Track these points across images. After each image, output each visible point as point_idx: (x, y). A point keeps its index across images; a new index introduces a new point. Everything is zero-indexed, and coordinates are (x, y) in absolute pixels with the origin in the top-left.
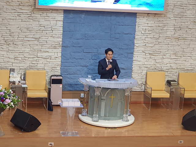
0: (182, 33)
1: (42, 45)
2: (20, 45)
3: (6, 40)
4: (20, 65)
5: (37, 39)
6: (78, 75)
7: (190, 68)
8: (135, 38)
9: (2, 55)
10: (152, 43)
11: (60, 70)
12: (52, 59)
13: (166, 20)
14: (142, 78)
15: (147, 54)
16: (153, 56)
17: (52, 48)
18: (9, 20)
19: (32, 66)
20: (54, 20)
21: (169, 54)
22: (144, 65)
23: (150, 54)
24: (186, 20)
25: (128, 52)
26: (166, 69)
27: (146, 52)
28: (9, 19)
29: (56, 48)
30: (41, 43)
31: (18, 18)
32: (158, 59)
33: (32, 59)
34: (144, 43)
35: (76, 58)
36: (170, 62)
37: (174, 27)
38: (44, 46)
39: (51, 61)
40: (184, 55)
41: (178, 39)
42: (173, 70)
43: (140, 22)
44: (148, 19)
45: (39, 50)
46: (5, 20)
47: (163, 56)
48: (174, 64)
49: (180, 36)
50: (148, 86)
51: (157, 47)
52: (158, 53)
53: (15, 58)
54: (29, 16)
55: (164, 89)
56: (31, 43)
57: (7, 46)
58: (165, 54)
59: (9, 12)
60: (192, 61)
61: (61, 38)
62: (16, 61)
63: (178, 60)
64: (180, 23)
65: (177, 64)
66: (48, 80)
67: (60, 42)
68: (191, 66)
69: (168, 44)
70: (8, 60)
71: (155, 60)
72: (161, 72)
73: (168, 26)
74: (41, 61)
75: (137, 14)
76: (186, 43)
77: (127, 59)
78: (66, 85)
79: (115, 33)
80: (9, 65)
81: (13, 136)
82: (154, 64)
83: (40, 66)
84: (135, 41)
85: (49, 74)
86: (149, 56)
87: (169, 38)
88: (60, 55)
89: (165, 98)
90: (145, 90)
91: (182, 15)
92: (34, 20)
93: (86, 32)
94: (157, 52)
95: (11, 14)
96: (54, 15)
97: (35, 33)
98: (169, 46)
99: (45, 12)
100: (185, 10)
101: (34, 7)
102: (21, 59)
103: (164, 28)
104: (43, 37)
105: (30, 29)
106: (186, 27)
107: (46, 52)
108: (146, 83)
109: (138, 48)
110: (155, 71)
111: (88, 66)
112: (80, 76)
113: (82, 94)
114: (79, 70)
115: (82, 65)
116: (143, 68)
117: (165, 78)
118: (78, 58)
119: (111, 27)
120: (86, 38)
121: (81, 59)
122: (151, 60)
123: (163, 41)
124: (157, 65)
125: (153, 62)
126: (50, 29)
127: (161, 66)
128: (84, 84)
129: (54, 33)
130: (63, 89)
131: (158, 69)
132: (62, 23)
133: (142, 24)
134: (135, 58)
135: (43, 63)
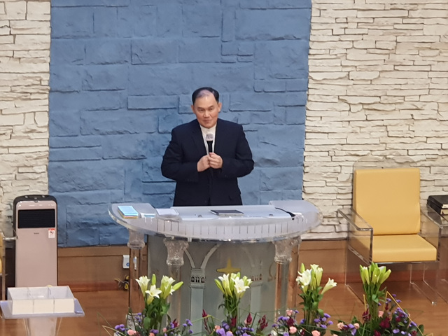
6: (109, 191)
8: (311, 52)
10: (372, 68)
11: (45, 175)
12: (15, 137)
14: (340, 191)
15: (354, 109)
16: (377, 114)
17: (15, 99)
21: (435, 106)
22: (345, 147)
23: (365, 107)
25: (288, 103)
26: (424, 158)
27: (350, 100)
29: (29, 96)
32: (396, 122)
34: (344, 70)
35: (103, 129)
36: (440, 134)
39: (13, 142)
42: (447, 159)
47: (412, 112)
50: (359, 223)
51: (390, 80)
52: (395, 104)
55: (417, 229)
58: (419, 105)
61: (45, 62)
66: (4, 214)
67: (42, 75)
69: (428, 68)
71: (383, 129)
72: (406, 170)
73: (427, 6)
77: (285, 126)
78: (68, 225)
79: (238, 39)
82: (382, 141)
84: (310, 63)
85: (7, 189)
86: (362, 113)
87: (430, 48)
88: (44, 120)
89: (424, 263)
90: (351, 236)
93: (135, 38)
94: (391, 100)
98: (431, 74)
103: (413, 14)
108: (352, 209)
109: (324, 86)
110: (386, 164)
111: (143, 157)
112: (119, 193)
113: (126, 257)
114: (114, 173)
115: (125, 154)
116: (343, 158)
117: (422, 189)
118: (108, 130)
119: (223, 15)
120: (135, 58)
121: (122, 133)
122: (370, 128)
123: (412, 58)
124: (392, 146)
125: (379, 134)
126: (6, 31)
127: (407, 147)
128: (128, 227)
129: (21, 45)
130: (60, 240)
131: (395, 158)
132: (46, 8)
133: (333, 1)
134: (312, 124)
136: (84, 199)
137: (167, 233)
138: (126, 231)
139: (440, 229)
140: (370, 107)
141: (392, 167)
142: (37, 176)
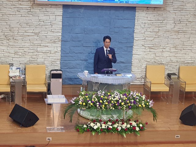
0: (182, 26)
1: (41, 40)
2: (20, 40)
3: (6, 35)
4: (20, 59)
5: (37, 34)
6: (77, 69)
7: (190, 62)
8: (135, 32)
9: (3, 50)
10: (152, 37)
11: (59, 64)
12: (51, 54)
13: (165, 13)
14: (142, 71)
15: (146, 48)
16: (153, 50)
17: (52, 43)
18: (8, 16)
19: (32, 61)
20: (53, 14)
21: (169, 48)
22: (143, 59)
24: (186, 13)
25: (128, 46)
26: (166, 62)
27: (145, 46)
28: (9, 14)
29: (56, 42)
30: (40, 38)
31: (17, 13)
32: (158, 52)
33: (32, 54)
34: (144, 37)
35: (76, 52)
36: (170, 56)
37: (173, 20)
38: (44, 41)
40: (184, 48)
41: (178, 32)
42: (172, 63)
43: (139, 16)
44: (147, 13)
45: (39, 44)
46: (5, 16)
47: (163, 49)
48: (174, 58)
49: (180, 30)
50: (147, 80)
51: (157, 40)
52: (158, 47)
53: (16, 53)
54: (29, 12)
55: (164, 83)
56: (31, 38)
57: (8, 41)
58: (165, 48)
59: (8, 7)
60: (192, 54)
61: (60, 33)
62: (16, 56)
63: (178, 53)
64: (180, 17)
65: (177, 57)
66: (48, 75)
67: (59, 36)
68: (191, 60)
69: (168, 37)
70: (9, 54)
72: (161, 66)
73: (168, 20)
74: (41, 55)
75: (136, 8)
76: (186, 36)
77: (127, 52)
78: (66, 79)
79: (114, 27)
80: (9, 60)
81: (11, 131)
82: (154, 57)
83: (40, 60)
84: (134, 35)
85: (49, 68)
86: (149, 49)
87: (168, 32)
88: (59, 49)
89: (165, 92)
90: (145, 84)
91: (182, 8)
92: (33, 15)
93: (85, 27)
94: (157, 46)
95: (11, 9)
96: (54, 10)
97: (35, 28)
98: (168, 39)
99: (44, 7)
100: (184, 3)
101: (33, 2)
102: (21, 53)
103: (164, 22)
104: (43, 32)
105: (30, 24)
106: (186, 20)
107: (45, 46)
108: (145, 76)
109: (138, 42)
110: (155, 64)
111: (87, 60)
112: (80, 70)
113: (82, 88)
114: (79, 64)
115: (82, 59)
116: (143, 62)
117: (165, 71)
118: (78, 52)
119: (110, 21)
120: (85, 32)
121: (81, 53)
122: (151, 54)
123: (163, 34)
124: (157, 59)
125: (153, 56)
126: (50, 24)
127: (161, 59)
128: (82, 79)
129: (54, 28)
130: (63, 83)
131: (158, 62)
132: (61, 18)
133: (141, 18)
134: (135, 52)
135: (43, 57)
136: (70, 71)
137: (93, 81)
138: (82, 80)
139: (170, 83)
140: (151, 48)
141: (156, 65)
142: (57, 65)
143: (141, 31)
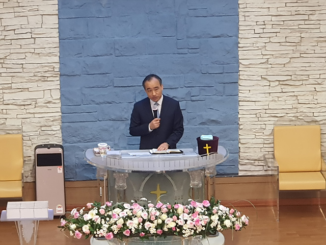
1: (12, 74)
8: (239, 45)
10: (284, 56)
11: (60, 132)
12: (38, 106)
14: (266, 142)
15: (272, 84)
16: (290, 87)
17: (37, 81)
20: (37, 13)
22: (268, 111)
23: (281, 83)
25: (226, 81)
26: (325, 118)
27: (270, 78)
29: (46, 79)
30: (9, 70)
32: (303, 93)
34: (265, 57)
35: (97, 101)
38: (18, 77)
39: (37, 110)
43: (248, 6)
45: (6, 86)
47: (315, 86)
51: (298, 64)
52: (302, 80)
58: (320, 81)
61: (56, 56)
67: (54, 65)
69: (325, 55)
71: (294, 98)
73: (322, 12)
74: (14, 112)
77: (224, 97)
78: (77, 166)
79: (188, 37)
82: (294, 106)
83: (13, 124)
84: (240, 53)
86: (279, 87)
87: (325, 41)
88: (57, 94)
93: (116, 38)
94: (299, 78)
103: (311, 17)
104: (14, 56)
107: (22, 90)
108: (273, 154)
109: (250, 69)
110: (298, 123)
111: (126, 119)
112: (111, 143)
114: (106, 130)
115: (113, 117)
116: (266, 119)
118: (102, 101)
119: (177, 21)
120: (117, 52)
121: (110, 103)
122: (285, 98)
123: (313, 48)
124: (301, 110)
126: (29, 36)
127: (313, 110)
129: (39, 44)
130: (72, 176)
131: (304, 118)
132: (55, 19)
133: (254, 10)
134: (243, 95)
135: (19, 116)
137: (113, 167)
140: (286, 83)
141: (302, 125)
142: (54, 133)
143: (257, 43)
